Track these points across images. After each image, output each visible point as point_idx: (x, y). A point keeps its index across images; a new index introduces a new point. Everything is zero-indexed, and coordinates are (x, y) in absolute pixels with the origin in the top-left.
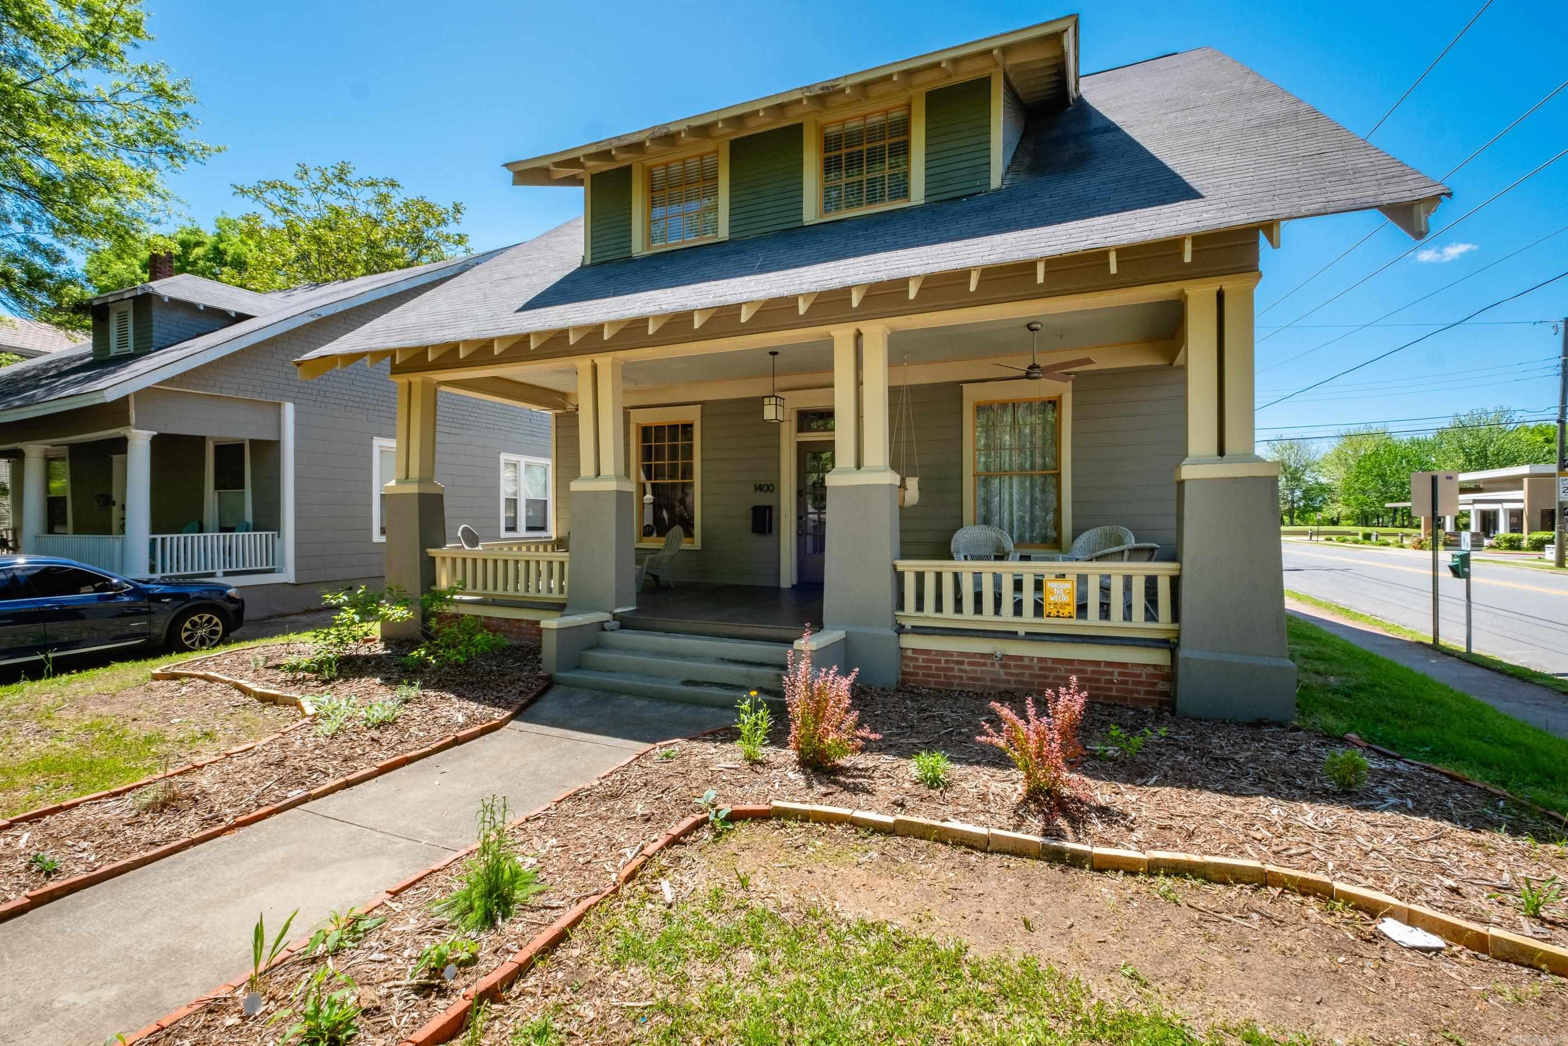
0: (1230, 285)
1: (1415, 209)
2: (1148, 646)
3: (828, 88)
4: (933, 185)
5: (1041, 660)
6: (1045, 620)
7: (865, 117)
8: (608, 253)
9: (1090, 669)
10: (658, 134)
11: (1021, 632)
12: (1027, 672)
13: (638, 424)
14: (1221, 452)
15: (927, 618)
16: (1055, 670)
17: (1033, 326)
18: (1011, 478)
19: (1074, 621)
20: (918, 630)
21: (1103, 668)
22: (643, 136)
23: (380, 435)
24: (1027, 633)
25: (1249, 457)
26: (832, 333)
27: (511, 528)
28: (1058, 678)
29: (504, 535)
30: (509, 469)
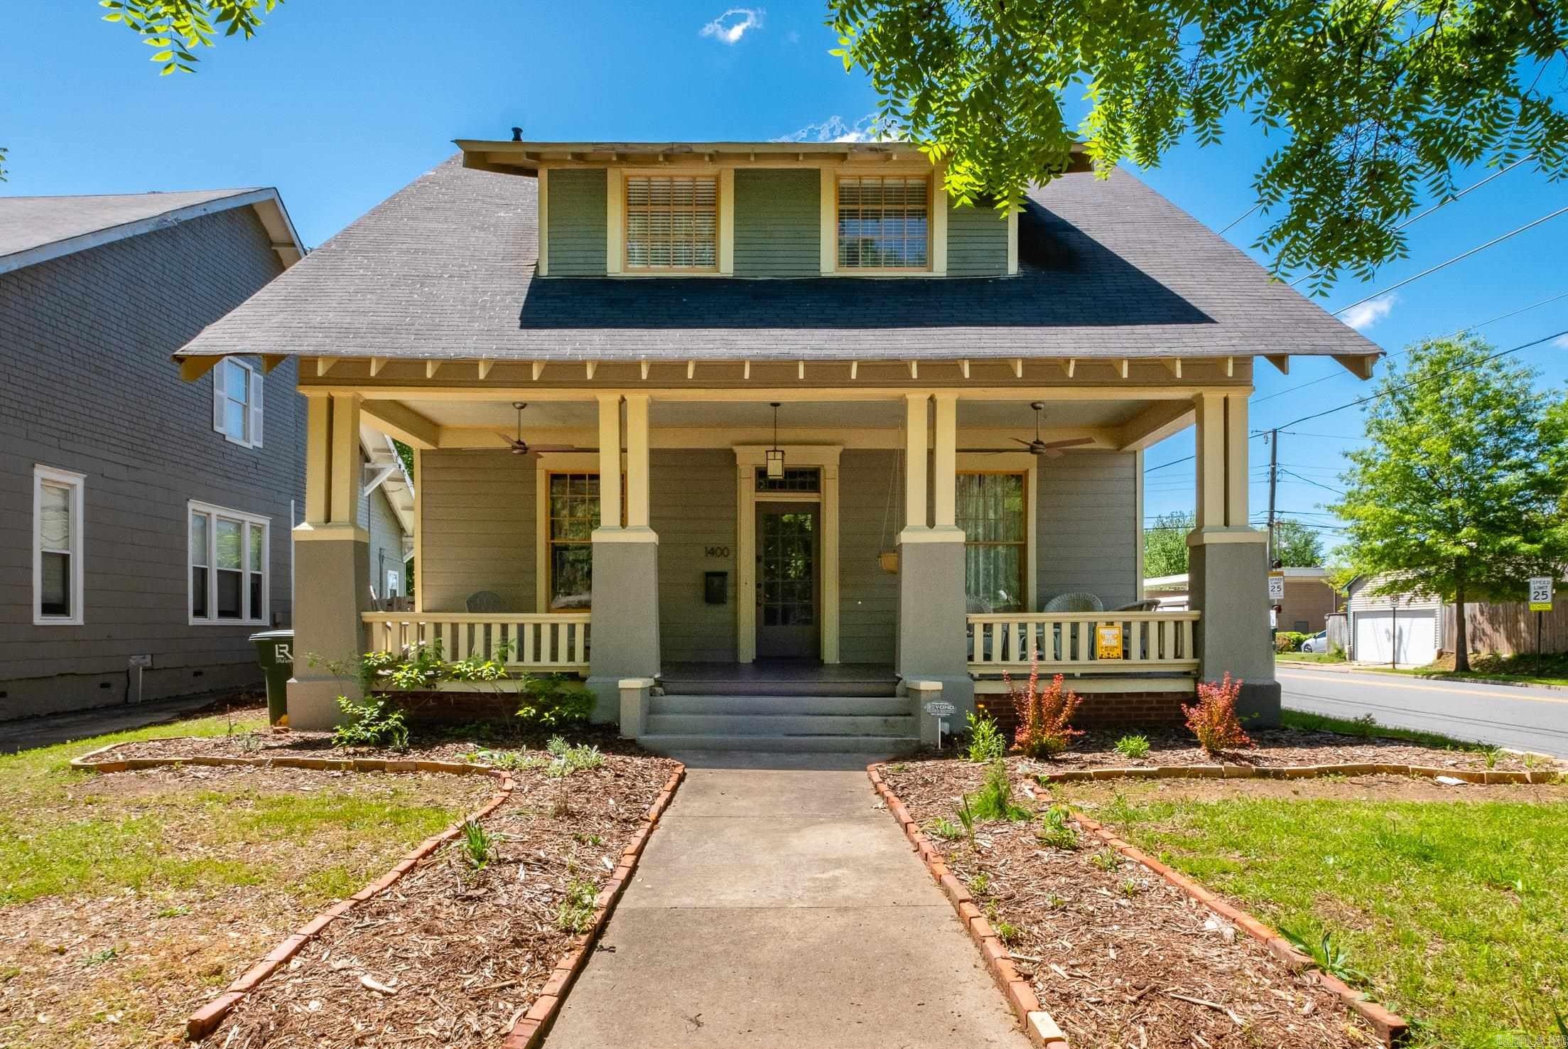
0: (1234, 394)
1: (1366, 360)
2: (1177, 678)
3: (876, 149)
4: (955, 260)
5: (1096, 695)
6: (1099, 662)
7: (883, 177)
8: (575, 267)
9: (1135, 700)
11: (1078, 675)
13: (547, 471)
14: (1226, 523)
15: (994, 665)
16: (1108, 703)
17: (1038, 405)
18: (977, 548)
19: (1122, 661)
20: (983, 677)
21: (1144, 699)
22: (658, 149)
23: (45, 462)
24: (1082, 675)
25: (1245, 528)
26: (907, 396)
27: (201, 611)
28: (1111, 709)
29: (193, 621)
30: (198, 523)
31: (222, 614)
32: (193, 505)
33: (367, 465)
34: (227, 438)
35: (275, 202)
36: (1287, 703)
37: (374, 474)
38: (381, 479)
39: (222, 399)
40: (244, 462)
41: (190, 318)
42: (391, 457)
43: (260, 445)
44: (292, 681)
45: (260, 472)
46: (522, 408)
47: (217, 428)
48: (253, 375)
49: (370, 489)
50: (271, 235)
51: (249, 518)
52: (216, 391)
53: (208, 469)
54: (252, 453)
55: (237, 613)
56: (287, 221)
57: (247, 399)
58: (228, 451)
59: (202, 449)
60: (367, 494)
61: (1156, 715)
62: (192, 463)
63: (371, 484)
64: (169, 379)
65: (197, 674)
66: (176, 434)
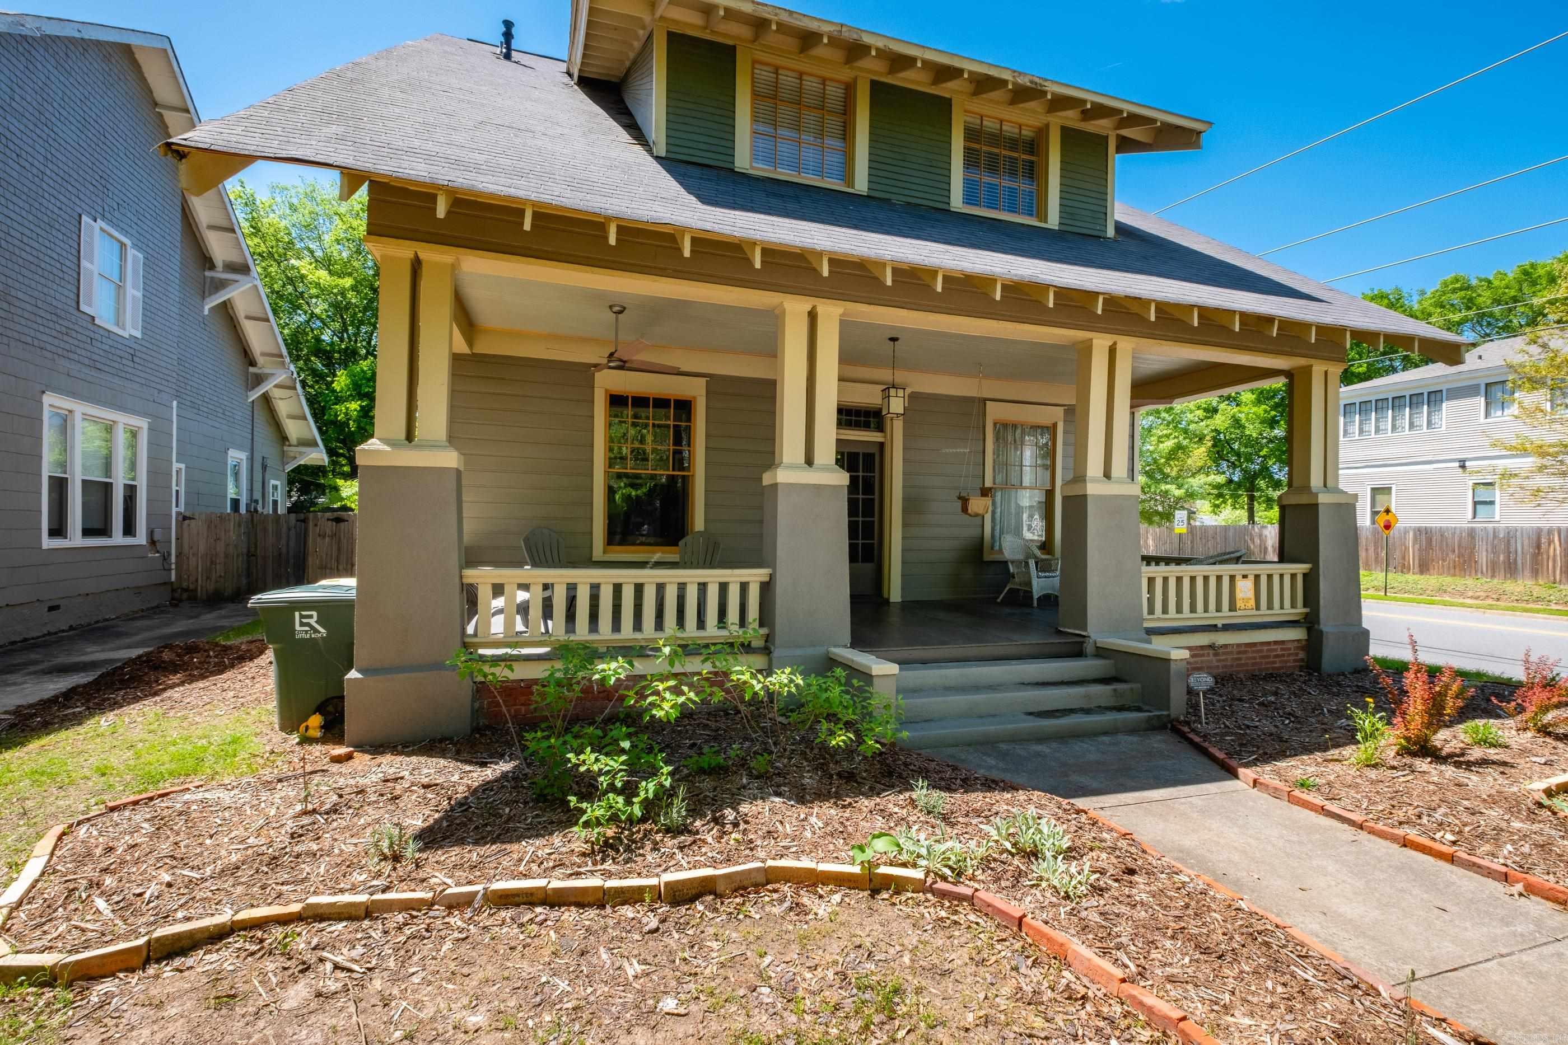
0: (1332, 367)
3: (1036, 84)
4: (1067, 216)
5: (1239, 645)
6: (1236, 613)
7: (1001, 122)
8: (694, 152)
10: (846, 34)
11: (1220, 625)
12: (1229, 657)
13: (606, 390)
14: (1327, 486)
15: (1159, 619)
16: (1246, 652)
19: (1255, 612)
22: (826, 28)
24: (1225, 625)
25: (1337, 489)
27: (58, 530)
28: (1248, 658)
29: (48, 543)
30: (57, 421)
31: (87, 532)
32: (49, 399)
33: (251, 369)
34: (97, 322)
35: (167, 55)
36: (1376, 650)
37: (259, 380)
38: (267, 387)
39: (92, 273)
40: (118, 352)
41: (50, 165)
42: (283, 363)
43: (138, 334)
44: (353, 674)
45: (136, 366)
46: (620, 312)
47: (83, 307)
48: (131, 253)
49: (255, 395)
50: (155, 95)
51: (123, 420)
52: (84, 263)
53: (71, 356)
54: (126, 342)
55: (104, 531)
56: (181, 80)
57: (122, 276)
58: (97, 337)
59: (64, 330)
60: (250, 400)
61: (1280, 662)
62: (49, 347)
63: (256, 389)
64: (19, 236)
65: (51, 609)
66: (28, 307)
